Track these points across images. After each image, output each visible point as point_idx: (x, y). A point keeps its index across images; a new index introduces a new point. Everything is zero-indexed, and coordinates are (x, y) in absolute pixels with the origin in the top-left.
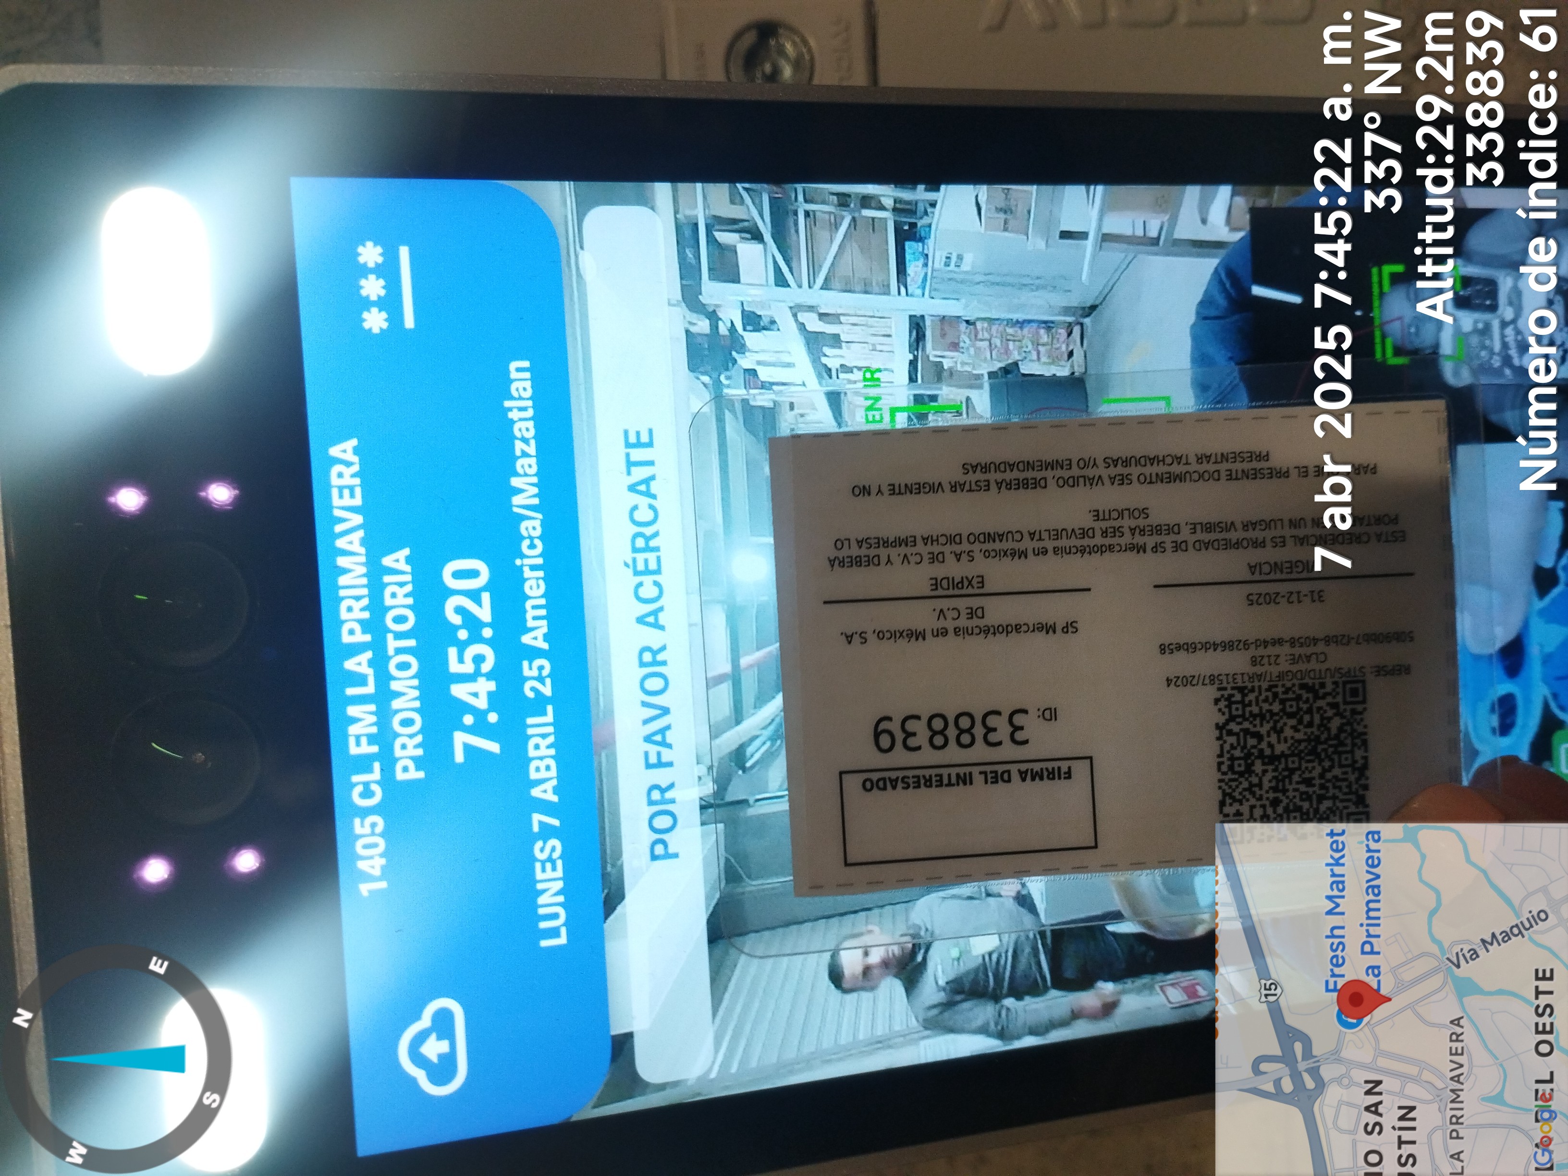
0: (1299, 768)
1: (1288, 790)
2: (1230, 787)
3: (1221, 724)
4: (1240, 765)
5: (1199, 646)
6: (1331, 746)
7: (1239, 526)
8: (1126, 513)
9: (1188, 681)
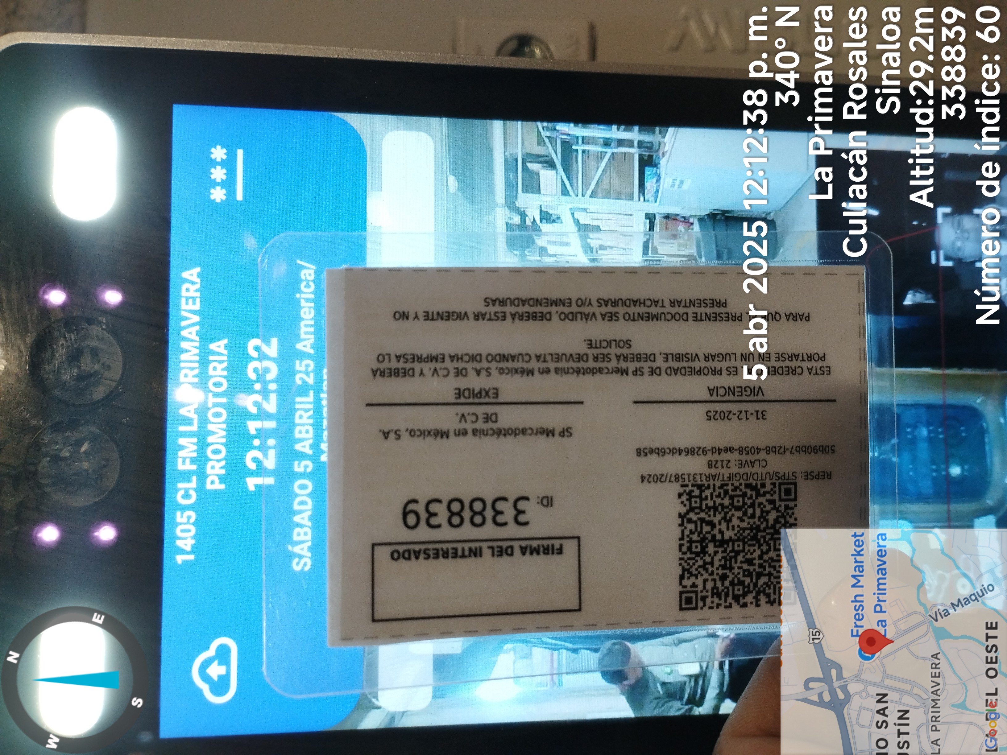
0: (743, 551)
1: (734, 568)
2: (688, 564)
3: (683, 514)
4: (696, 547)
5: (668, 451)
6: (768, 534)
7: (702, 357)
8: (613, 344)
9: (658, 479)
